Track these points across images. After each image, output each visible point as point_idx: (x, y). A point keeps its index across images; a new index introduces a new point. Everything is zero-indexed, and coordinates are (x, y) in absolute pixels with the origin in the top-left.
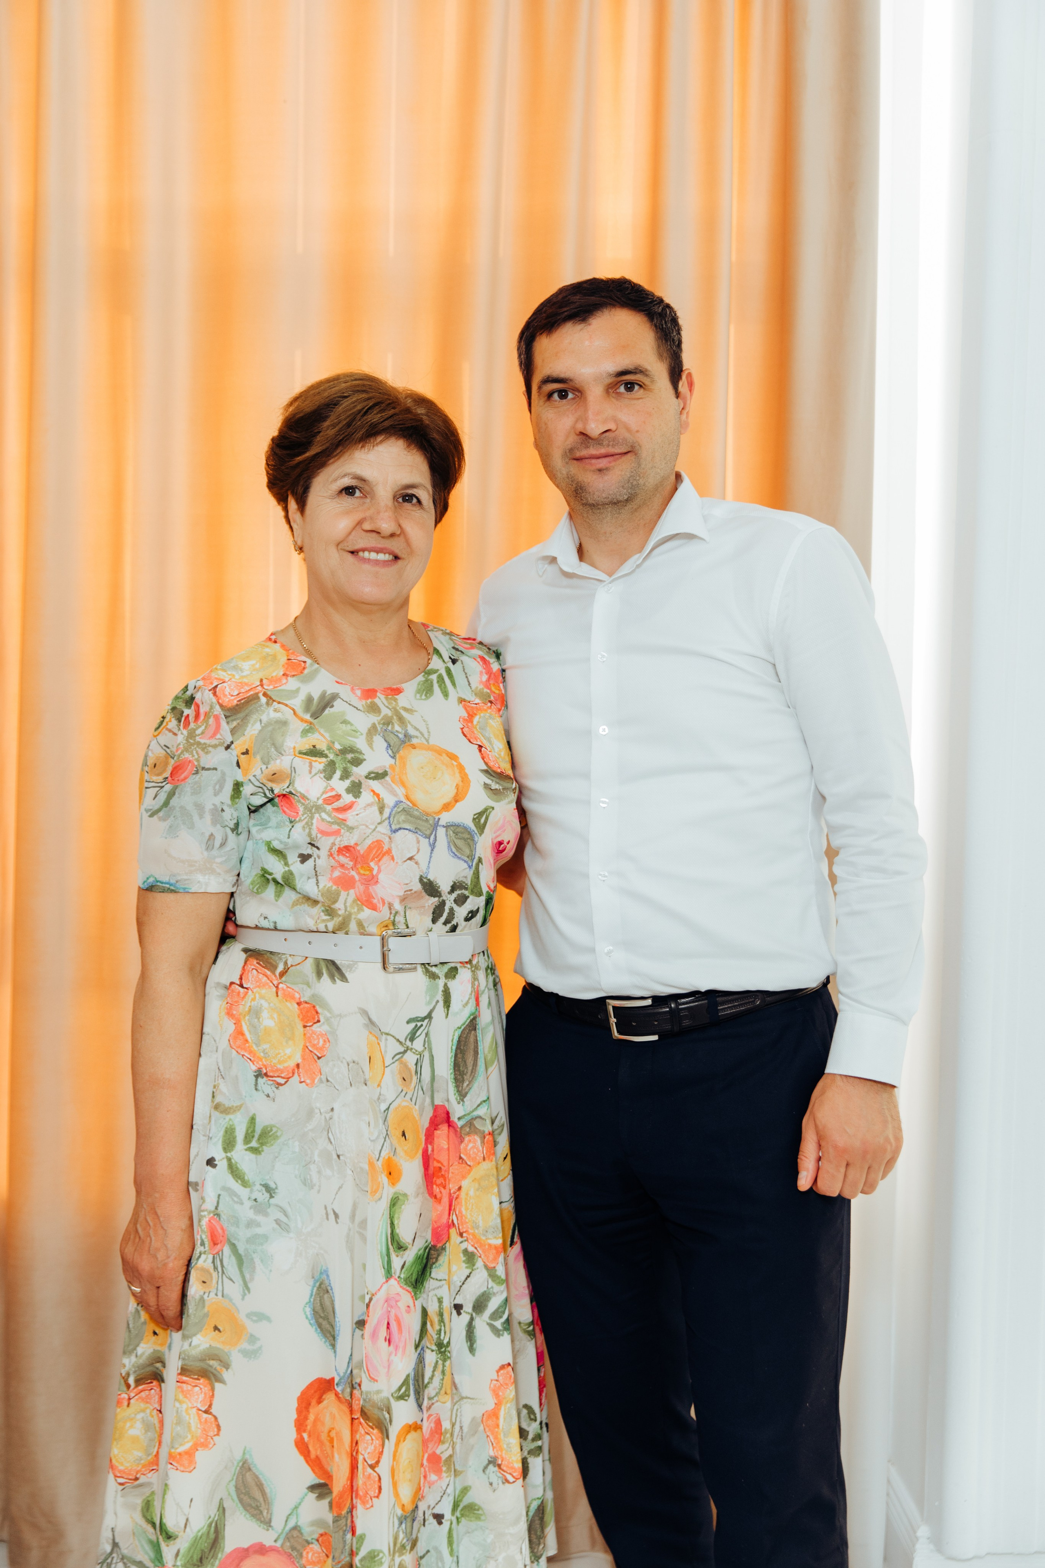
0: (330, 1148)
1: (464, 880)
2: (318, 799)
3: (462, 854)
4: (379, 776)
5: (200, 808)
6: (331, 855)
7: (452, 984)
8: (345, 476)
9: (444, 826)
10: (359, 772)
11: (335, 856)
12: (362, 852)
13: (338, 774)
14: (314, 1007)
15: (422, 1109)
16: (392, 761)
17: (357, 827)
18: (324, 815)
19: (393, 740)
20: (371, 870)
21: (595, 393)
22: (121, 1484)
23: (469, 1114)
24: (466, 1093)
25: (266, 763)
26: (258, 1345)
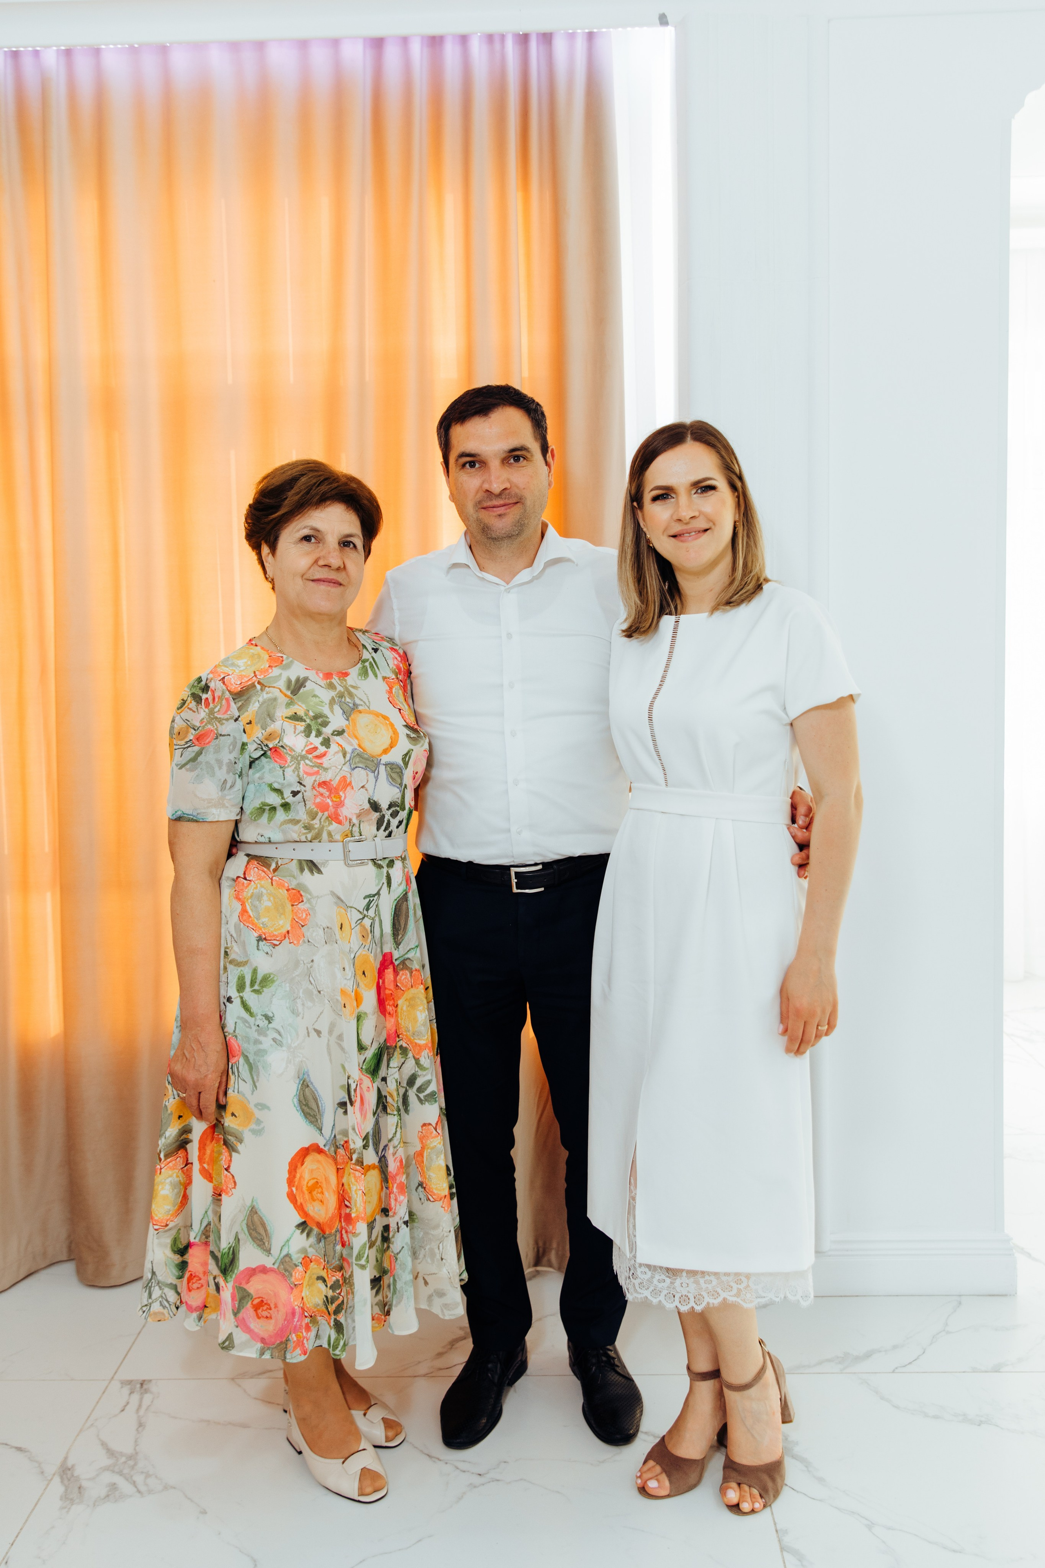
0: (311, 987)
1: (397, 800)
2: (302, 751)
3: (396, 783)
4: (340, 733)
5: (219, 762)
6: (314, 788)
7: (391, 871)
8: (305, 527)
9: (384, 765)
10: (327, 731)
11: (317, 788)
12: (335, 786)
13: (314, 733)
14: (299, 892)
15: (375, 956)
16: (347, 722)
17: (330, 768)
18: (307, 762)
19: (346, 708)
20: (340, 797)
21: (495, 464)
22: (156, 1230)
23: (402, 956)
24: (400, 943)
25: (264, 728)
26: (261, 1126)
